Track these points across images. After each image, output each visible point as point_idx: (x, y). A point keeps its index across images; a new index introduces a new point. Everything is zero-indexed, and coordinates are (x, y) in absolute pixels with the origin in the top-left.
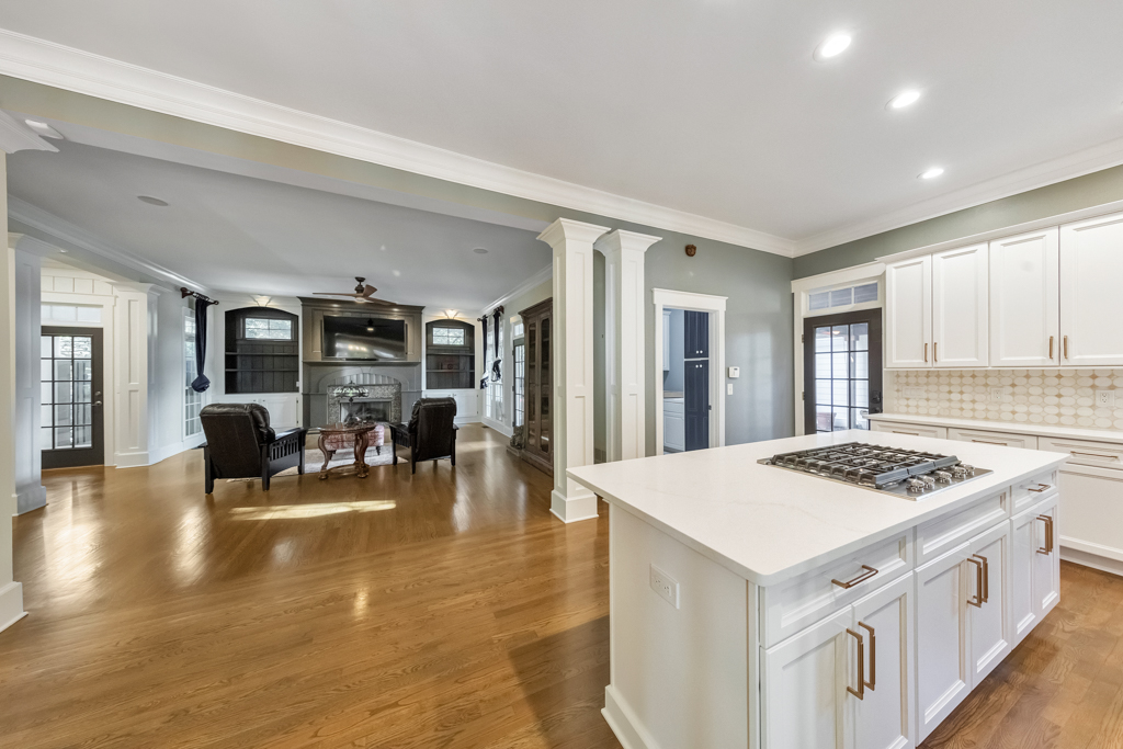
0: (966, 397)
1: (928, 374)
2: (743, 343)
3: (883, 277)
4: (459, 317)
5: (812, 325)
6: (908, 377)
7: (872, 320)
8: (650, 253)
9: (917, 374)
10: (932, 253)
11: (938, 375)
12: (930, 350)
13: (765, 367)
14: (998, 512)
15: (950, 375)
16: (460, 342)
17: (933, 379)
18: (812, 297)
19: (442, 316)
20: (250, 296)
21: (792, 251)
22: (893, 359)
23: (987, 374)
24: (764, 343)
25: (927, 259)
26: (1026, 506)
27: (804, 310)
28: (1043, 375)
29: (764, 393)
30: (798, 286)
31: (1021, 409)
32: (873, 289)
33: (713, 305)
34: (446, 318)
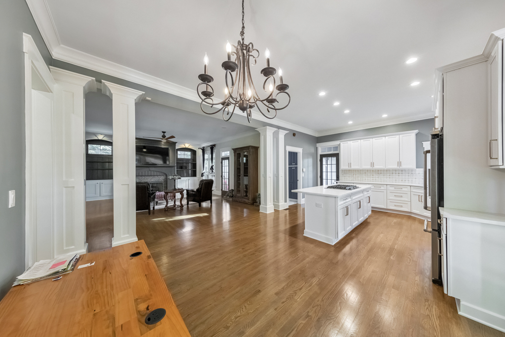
0: (357, 176)
1: (349, 171)
2: (306, 161)
3: (340, 145)
4: (190, 147)
5: (322, 156)
6: (345, 171)
7: (337, 156)
8: (285, 136)
9: (347, 171)
10: (350, 141)
11: (351, 170)
12: (350, 165)
13: (311, 169)
14: (362, 195)
15: (353, 170)
16: (189, 157)
17: (350, 172)
18: (323, 148)
19: (183, 146)
20: (95, 134)
21: (317, 135)
22: (342, 167)
23: (360, 170)
24: (310, 161)
25: (349, 142)
26: (366, 194)
27: (320, 152)
28: (370, 171)
29: (311, 176)
30: (318, 145)
31: (366, 178)
32: (337, 148)
33: (299, 150)
34: (185, 147)
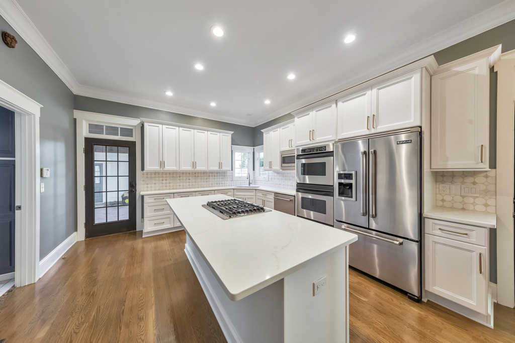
5: (90, 143)
7: (131, 147)
12: (162, 164)
13: (62, 169)
21: (76, 90)
22: (147, 167)
25: (161, 126)
30: (77, 114)
32: (130, 131)
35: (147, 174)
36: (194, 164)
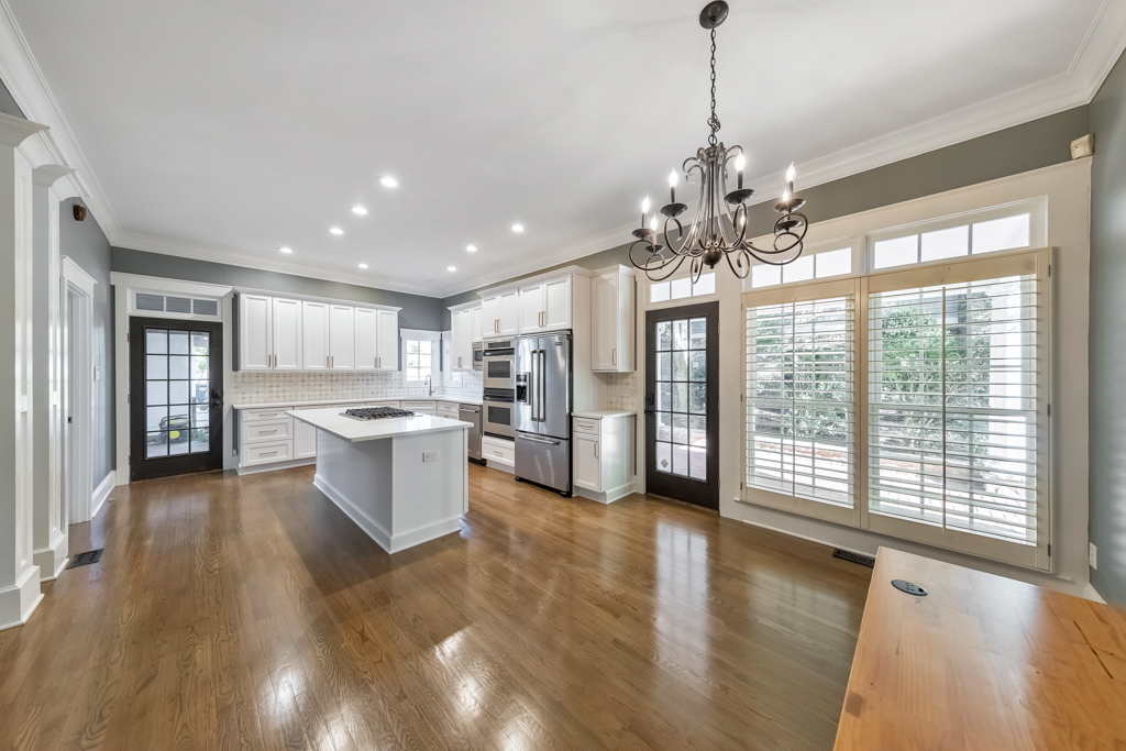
5: (139, 327)
7: (213, 330)
10: (272, 296)
12: (272, 360)
13: (103, 368)
15: (279, 375)
18: (139, 295)
21: (112, 238)
22: (246, 364)
24: (101, 339)
25: (269, 299)
27: (130, 307)
28: (322, 375)
29: (103, 396)
30: (121, 280)
32: (214, 305)
33: (87, 286)
35: (243, 377)
36: (329, 361)
